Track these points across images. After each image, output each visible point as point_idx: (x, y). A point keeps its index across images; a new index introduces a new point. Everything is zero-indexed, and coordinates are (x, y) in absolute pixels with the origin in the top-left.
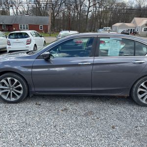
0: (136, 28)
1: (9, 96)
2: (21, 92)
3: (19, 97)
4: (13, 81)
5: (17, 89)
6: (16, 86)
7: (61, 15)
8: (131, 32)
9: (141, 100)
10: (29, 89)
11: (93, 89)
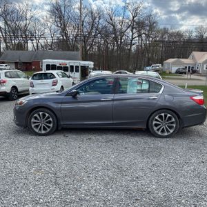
0: (195, 65)
1: (40, 129)
2: (51, 125)
3: (48, 130)
4: (44, 115)
5: (47, 122)
6: (46, 119)
7: (95, 48)
8: (189, 71)
9: (157, 132)
10: (57, 122)
11: (115, 122)
